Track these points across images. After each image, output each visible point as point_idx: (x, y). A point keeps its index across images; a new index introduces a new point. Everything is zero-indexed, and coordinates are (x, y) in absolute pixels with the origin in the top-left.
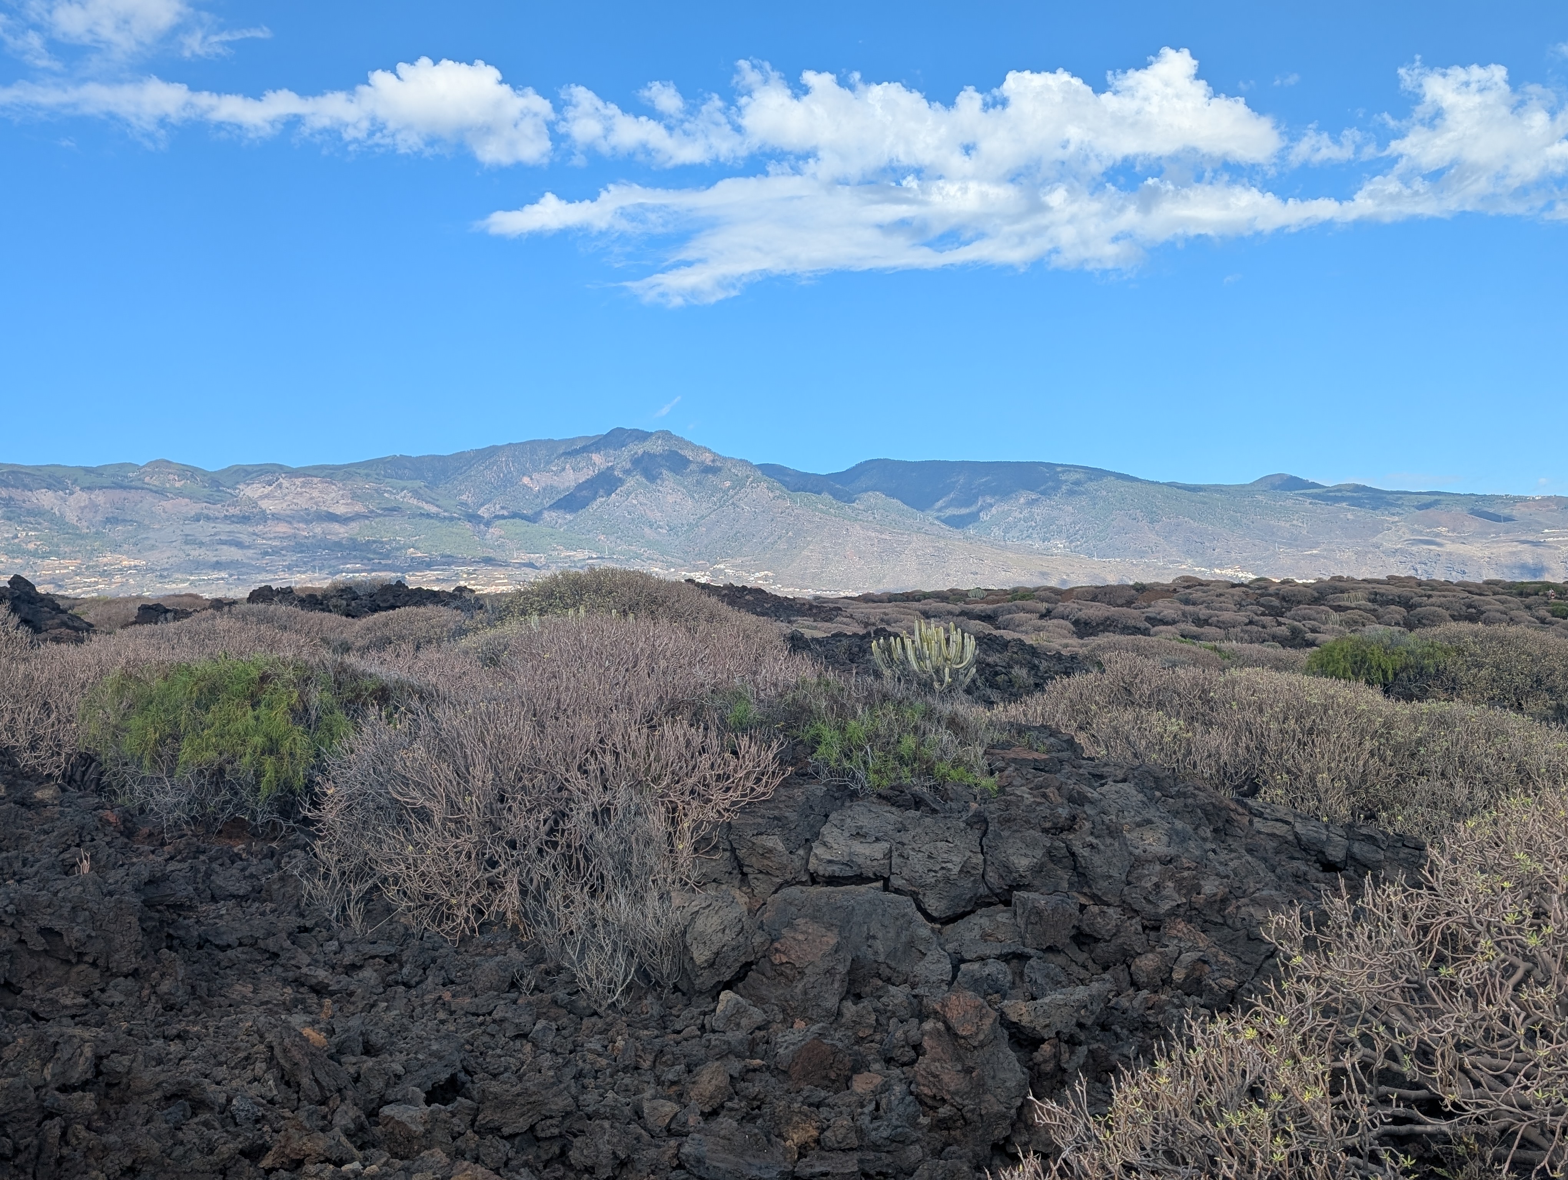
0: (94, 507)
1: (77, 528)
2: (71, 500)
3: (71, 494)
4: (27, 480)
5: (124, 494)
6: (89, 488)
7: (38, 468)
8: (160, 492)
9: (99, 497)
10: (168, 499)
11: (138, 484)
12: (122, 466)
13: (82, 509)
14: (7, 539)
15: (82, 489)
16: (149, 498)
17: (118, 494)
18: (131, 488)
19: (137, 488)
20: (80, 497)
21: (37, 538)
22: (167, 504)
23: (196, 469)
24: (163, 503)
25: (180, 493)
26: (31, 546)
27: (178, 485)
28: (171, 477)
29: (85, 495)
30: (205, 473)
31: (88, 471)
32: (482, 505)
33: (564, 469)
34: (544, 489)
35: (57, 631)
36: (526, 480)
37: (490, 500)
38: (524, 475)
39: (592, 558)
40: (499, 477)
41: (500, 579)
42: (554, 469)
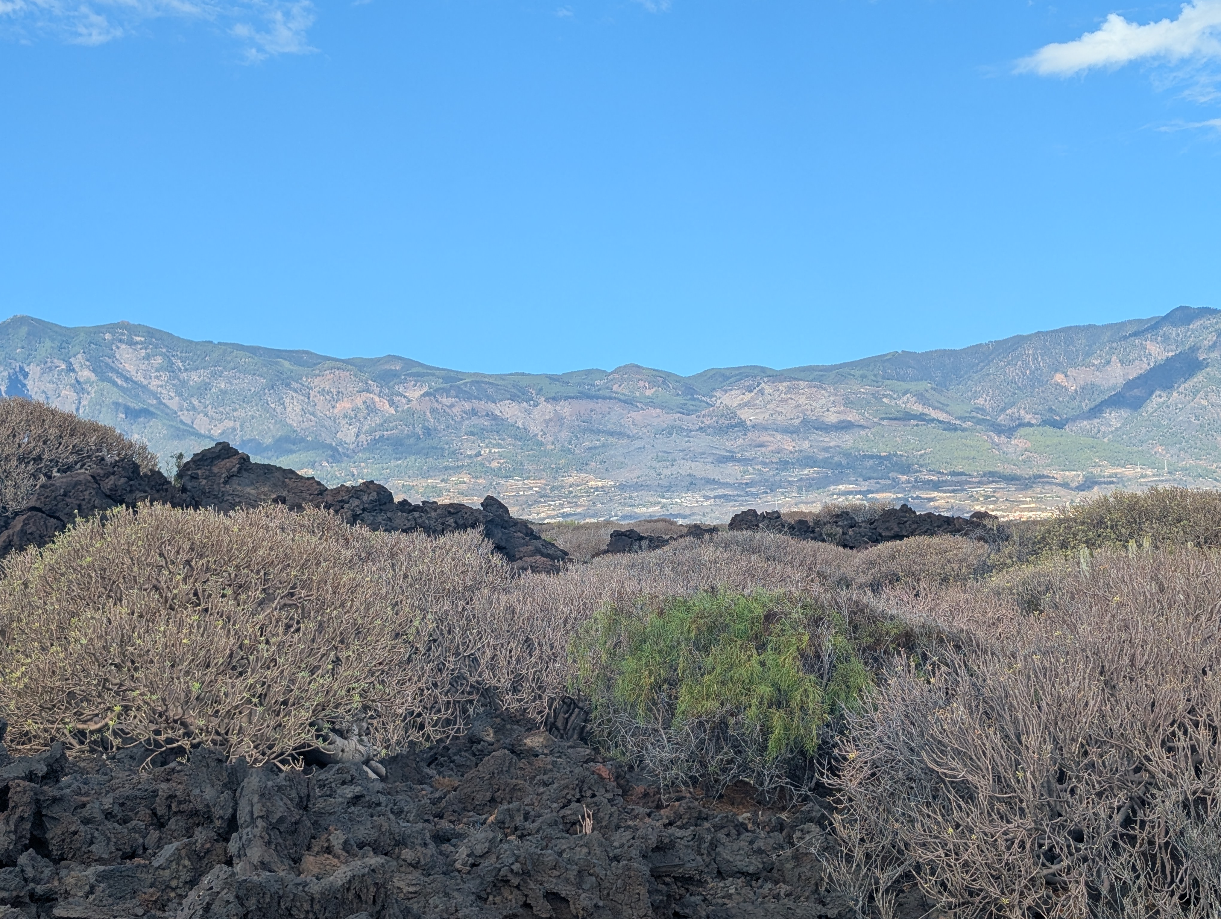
0: (559, 420)
1: (541, 444)
2: (536, 412)
3: (535, 406)
4: (490, 391)
5: (591, 405)
6: (554, 399)
7: (502, 377)
8: (629, 402)
9: (565, 409)
10: (638, 409)
11: (606, 393)
12: (588, 372)
13: (547, 422)
14: (470, 457)
15: (547, 400)
16: (618, 409)
17: (584, 405)
18: (598, 398)
19: (604, 398)
20: (545, 410)
21: (501, 455)
22: (637, 416)
23: (669, 374)
24: (633, 414)
25: (651, 403)
26: (494, 465)
27: (648, 393)
28: (641, 384)
29: (550, 407)
30: (678, 379)
31: (553, 379)
32: (1003, 410)
33: (1108, 362)
34: (1083, 388)
35: (532, 559)
36: (1059, 378)
37: (1013, 404)
38: (1057, 371)
39: (1146, 476)
40: (1024, 374)
41: (1025, 502)
42: (1096, 362)
